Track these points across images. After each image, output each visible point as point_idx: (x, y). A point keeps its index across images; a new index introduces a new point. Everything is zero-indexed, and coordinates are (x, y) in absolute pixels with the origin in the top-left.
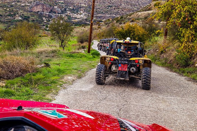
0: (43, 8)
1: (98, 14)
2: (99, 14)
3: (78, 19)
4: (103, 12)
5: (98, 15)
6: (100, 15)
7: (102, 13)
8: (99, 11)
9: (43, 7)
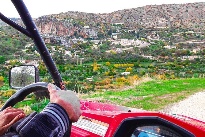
0: (58, 30)
1: (186, 40)
2: (190, 39)
3: (124, 47)
4: (202, 36)
5: (186, 42)
6: (191, 42)
7: (199, 37)
8: (191, 34)
9: (58, 26)
